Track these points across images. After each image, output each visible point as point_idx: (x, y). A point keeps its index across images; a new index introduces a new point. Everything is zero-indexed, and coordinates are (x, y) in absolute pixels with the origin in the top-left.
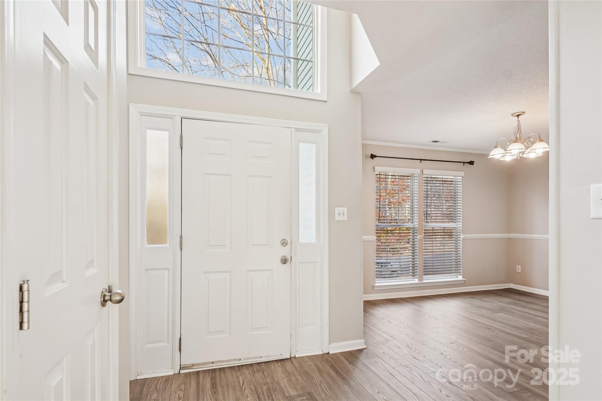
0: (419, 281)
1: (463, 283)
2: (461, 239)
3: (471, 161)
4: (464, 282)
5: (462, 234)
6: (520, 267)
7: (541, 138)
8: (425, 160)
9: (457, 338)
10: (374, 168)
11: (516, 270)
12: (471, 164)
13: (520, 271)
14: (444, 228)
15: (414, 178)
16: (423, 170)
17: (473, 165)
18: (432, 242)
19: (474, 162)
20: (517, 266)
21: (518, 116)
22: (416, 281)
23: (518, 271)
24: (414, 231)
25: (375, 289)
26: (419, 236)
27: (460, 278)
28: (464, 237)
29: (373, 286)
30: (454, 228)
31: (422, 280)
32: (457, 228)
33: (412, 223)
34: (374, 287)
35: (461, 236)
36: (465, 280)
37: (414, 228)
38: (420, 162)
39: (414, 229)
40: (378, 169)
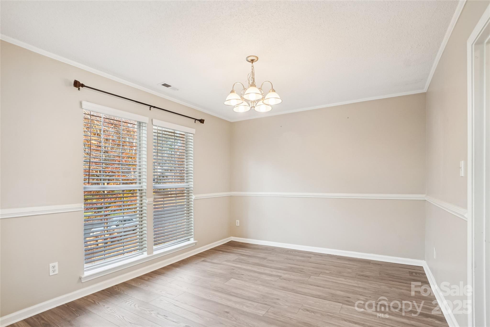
0: (148, 254)
1: (194, 245)
2: (192, 200)
3: (201, 119)
4: (196, 244)
5: (194, 194)
6: (238, 221)
7: (273, 88)
8: (155, 107)
9: (187, 288)
10: (81, 103)
11: (236, 224)
12: (201, 122)
13: (239, 225)
14: (176, 189)
15: (142, 128)
16: (152, 120)
17: (203, 123)
18: (163, 206)
19: (204, 120)
20: (237, 221)
21: (252, 61)
22: (145, 255)
23: (237, 225)
24: (141, 193)
25: (83, 282)
26: (148, 200)
27: (192, 241)
28: (196, 197)
29: (80, 278)
30: (185, 188)
31: (152, 253)
32: (189, 188)
33: (140, 183)
34: (82, 279)
35: (193, 196)
36: (197, 242)
37: (142, 190)
38: (149, 108)
39: (142, 192)
40: (88, 106)
